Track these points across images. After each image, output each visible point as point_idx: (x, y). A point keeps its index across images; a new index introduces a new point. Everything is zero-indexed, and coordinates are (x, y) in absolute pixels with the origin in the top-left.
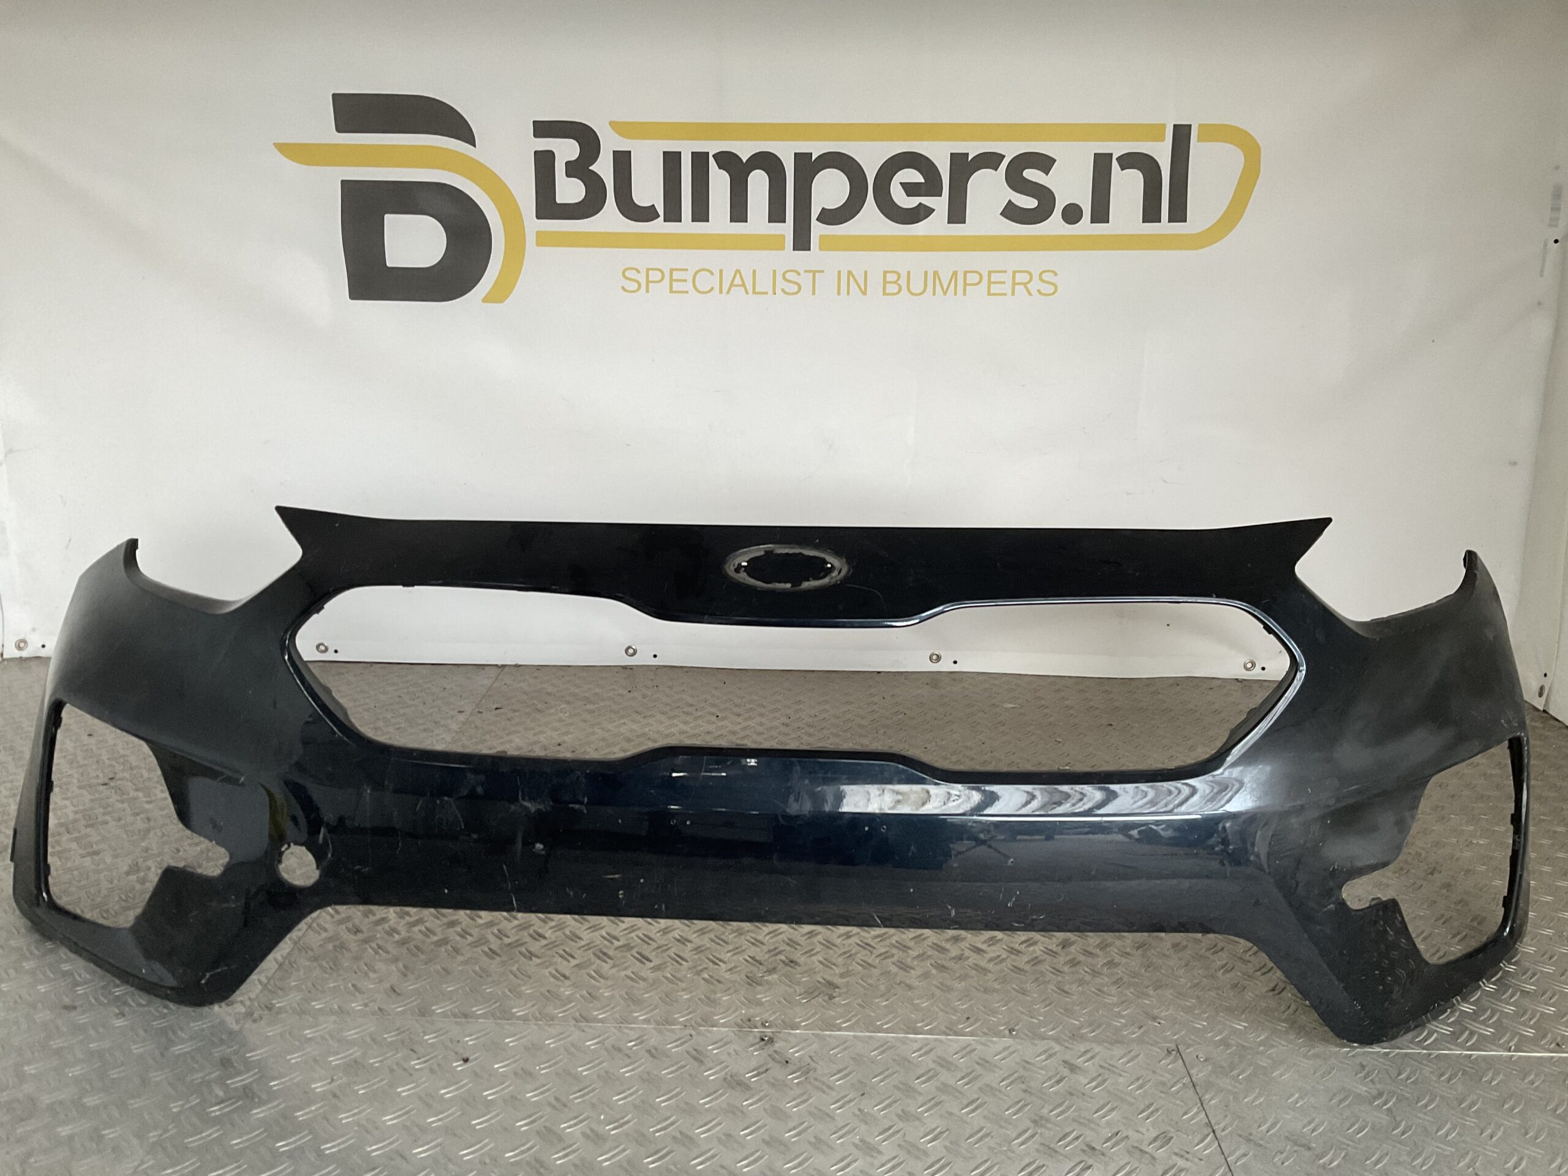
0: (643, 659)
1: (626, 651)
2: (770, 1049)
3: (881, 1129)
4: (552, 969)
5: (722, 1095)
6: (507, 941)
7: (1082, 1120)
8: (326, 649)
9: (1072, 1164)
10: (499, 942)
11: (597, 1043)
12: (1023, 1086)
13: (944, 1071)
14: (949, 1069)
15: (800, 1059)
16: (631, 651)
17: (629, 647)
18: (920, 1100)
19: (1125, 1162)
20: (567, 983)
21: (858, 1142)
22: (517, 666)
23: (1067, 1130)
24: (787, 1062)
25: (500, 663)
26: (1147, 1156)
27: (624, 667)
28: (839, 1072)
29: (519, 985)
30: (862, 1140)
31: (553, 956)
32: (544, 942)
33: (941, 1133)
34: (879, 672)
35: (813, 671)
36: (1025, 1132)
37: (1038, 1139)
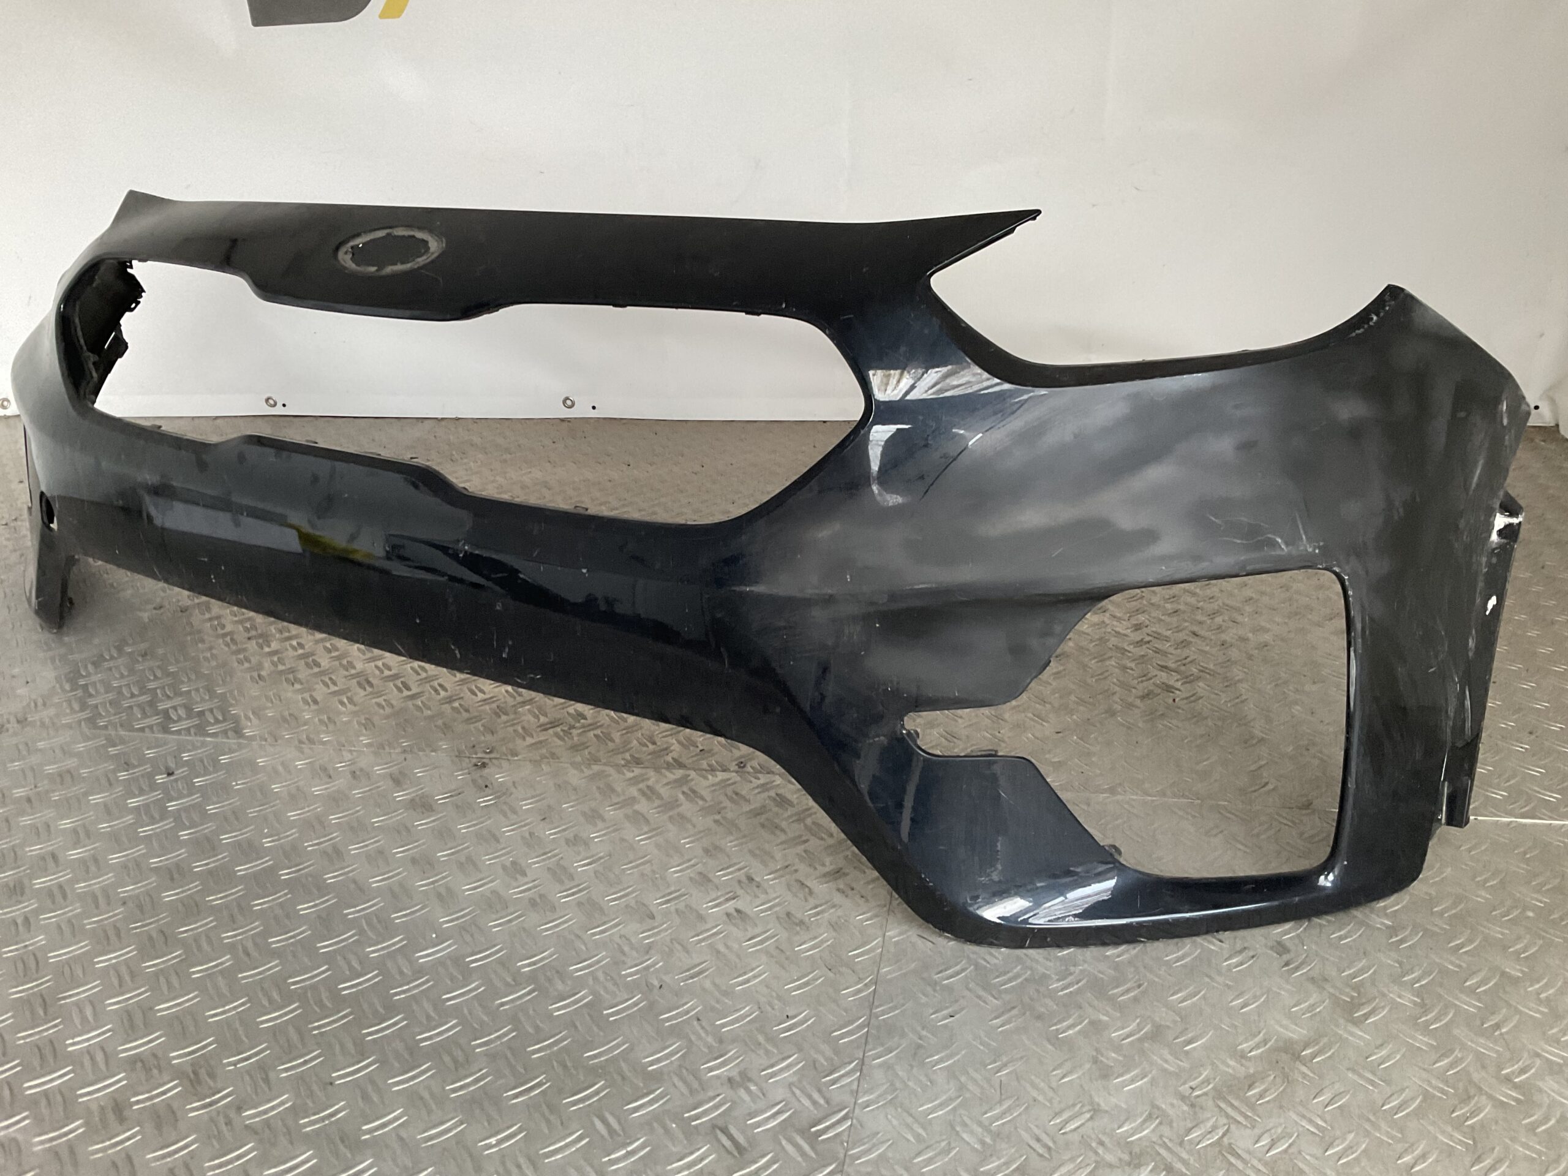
0: (582, 411)
1: (564, 402)
2: (476, 775)
3: (542, 851)
4: (307, 696)
5: (401, 814)
6: (281, 667)
7: (757, 852)
8: (275, 404)
9: (719, 894)
10: (273, 668)
11: (306, 764)
12: (717, 817)
13: (643, 800)
14: (649, 799)
15: (501, 784)
16: (569, 403)
17: (567, 398)
18: (600, 825)
19: (778, 894)
20: (314, 707)
21: (508, 864)
22: (458, 419)
23: (735, 861)
24: (486, 786)
26: (807, 890)
27: (562, 420)
28: (533, 797)
29: (267, 708)
30: (514, 863)
31: (318, 683)
32: (316, 670)
33: (601, 858)
34: (825, 422)
35: (755, 421)
36: (690, 860)
37: (699, 868)
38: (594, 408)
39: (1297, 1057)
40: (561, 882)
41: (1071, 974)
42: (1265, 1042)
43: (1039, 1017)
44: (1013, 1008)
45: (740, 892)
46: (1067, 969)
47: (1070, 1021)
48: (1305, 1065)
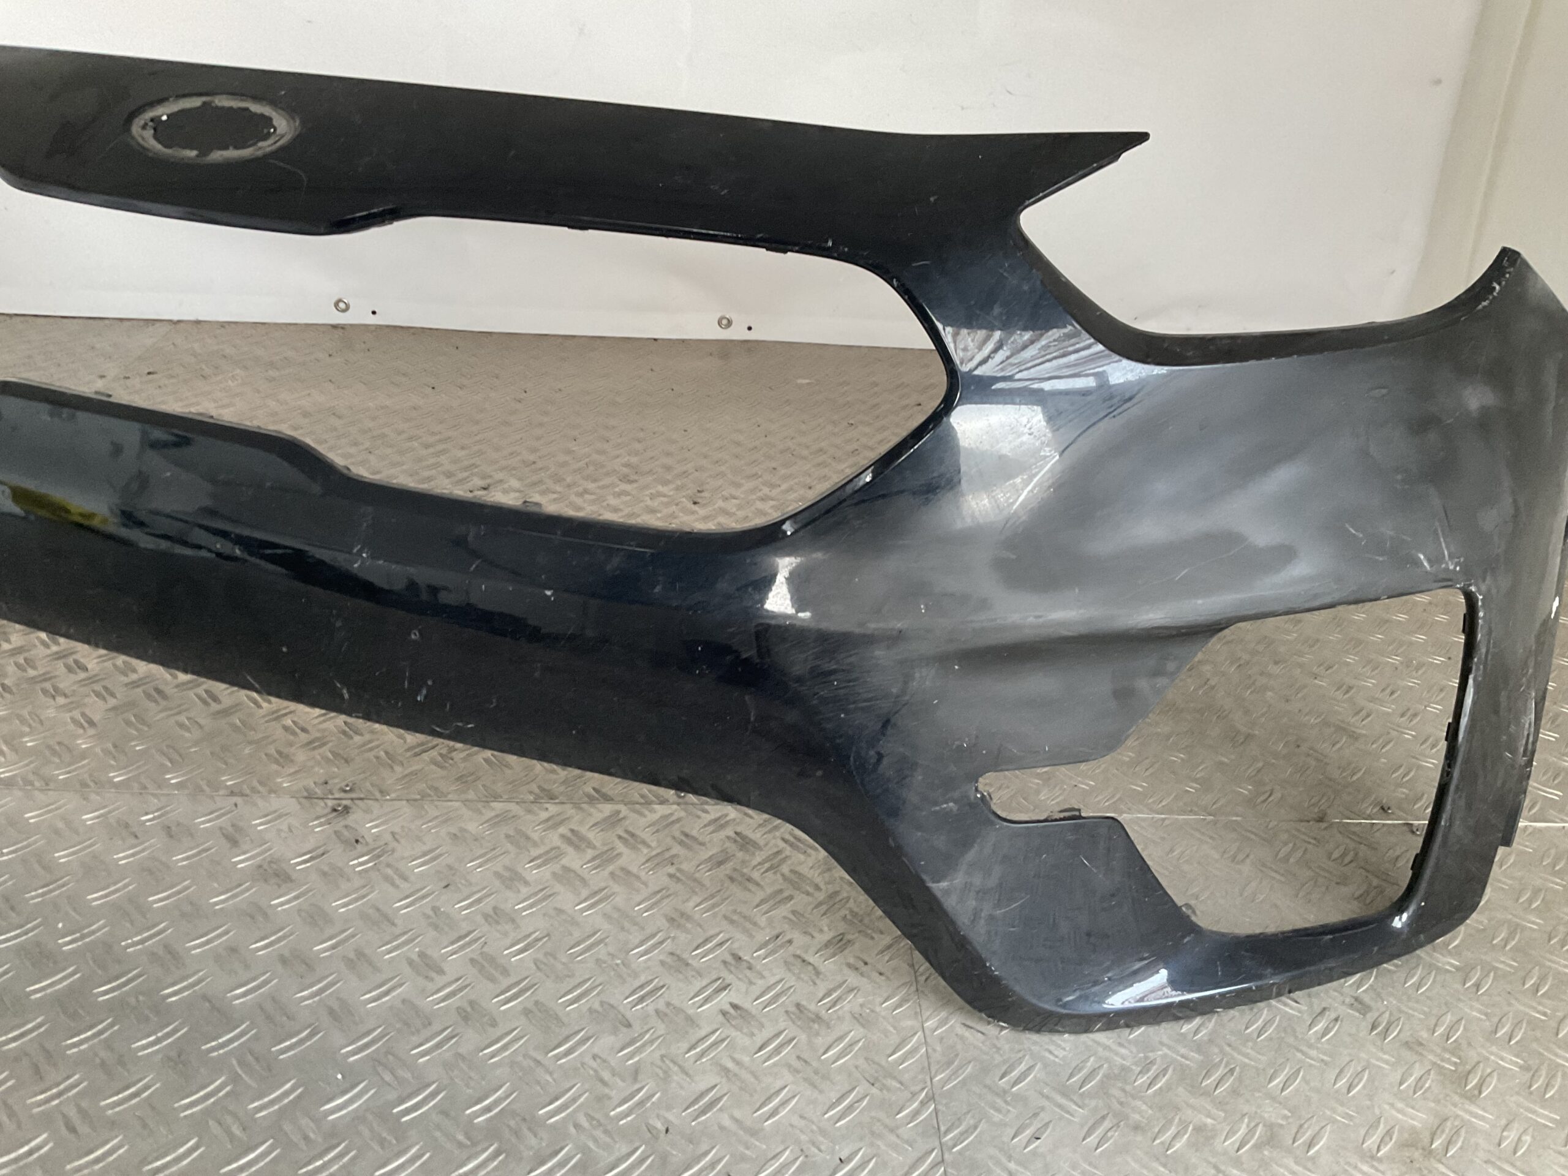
0: (358, 316)
1: (336, 305)
2: (339, 824)
3: (456, 935)
4: (77, 714)
5: (247, 890)
6: (31, 673)
7: (735, 918)
9: (704, 983)
10: (19, 673)
11: (98, 817)
12: (671, 870)
13: (570, 850)
14: (577, 848)
15: (377, 837)
16: (342, 305)
17: (340, 301)
18: (525, 891)
19: (778, 978)
20: (91, 732)
21: (415, 957)
22: (198, 322)
23: (712, 932)
24: (357, 841)
25: (175, 318)
26: (810, 968)
27: (334, 327)
28: (424, 854)
29: (23, 735)
30: (422, 955)
31: (88, 696)
32: (82, 675)
33: (537, 940)
36: (653, 936)
37: (668, 945)
38: (374, 313)
39: (1429, 1153)
40: (493, 980)
41: (1152, 1063)
42: (1389, 1133)
43: (1137, 1128)
44: (1104, 1118)
45: (730, 978)
46: (1146, 1058)
47: (1172, 1131)
48: (1440, 1161)
